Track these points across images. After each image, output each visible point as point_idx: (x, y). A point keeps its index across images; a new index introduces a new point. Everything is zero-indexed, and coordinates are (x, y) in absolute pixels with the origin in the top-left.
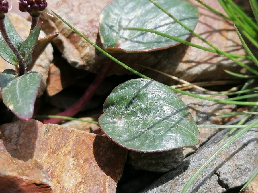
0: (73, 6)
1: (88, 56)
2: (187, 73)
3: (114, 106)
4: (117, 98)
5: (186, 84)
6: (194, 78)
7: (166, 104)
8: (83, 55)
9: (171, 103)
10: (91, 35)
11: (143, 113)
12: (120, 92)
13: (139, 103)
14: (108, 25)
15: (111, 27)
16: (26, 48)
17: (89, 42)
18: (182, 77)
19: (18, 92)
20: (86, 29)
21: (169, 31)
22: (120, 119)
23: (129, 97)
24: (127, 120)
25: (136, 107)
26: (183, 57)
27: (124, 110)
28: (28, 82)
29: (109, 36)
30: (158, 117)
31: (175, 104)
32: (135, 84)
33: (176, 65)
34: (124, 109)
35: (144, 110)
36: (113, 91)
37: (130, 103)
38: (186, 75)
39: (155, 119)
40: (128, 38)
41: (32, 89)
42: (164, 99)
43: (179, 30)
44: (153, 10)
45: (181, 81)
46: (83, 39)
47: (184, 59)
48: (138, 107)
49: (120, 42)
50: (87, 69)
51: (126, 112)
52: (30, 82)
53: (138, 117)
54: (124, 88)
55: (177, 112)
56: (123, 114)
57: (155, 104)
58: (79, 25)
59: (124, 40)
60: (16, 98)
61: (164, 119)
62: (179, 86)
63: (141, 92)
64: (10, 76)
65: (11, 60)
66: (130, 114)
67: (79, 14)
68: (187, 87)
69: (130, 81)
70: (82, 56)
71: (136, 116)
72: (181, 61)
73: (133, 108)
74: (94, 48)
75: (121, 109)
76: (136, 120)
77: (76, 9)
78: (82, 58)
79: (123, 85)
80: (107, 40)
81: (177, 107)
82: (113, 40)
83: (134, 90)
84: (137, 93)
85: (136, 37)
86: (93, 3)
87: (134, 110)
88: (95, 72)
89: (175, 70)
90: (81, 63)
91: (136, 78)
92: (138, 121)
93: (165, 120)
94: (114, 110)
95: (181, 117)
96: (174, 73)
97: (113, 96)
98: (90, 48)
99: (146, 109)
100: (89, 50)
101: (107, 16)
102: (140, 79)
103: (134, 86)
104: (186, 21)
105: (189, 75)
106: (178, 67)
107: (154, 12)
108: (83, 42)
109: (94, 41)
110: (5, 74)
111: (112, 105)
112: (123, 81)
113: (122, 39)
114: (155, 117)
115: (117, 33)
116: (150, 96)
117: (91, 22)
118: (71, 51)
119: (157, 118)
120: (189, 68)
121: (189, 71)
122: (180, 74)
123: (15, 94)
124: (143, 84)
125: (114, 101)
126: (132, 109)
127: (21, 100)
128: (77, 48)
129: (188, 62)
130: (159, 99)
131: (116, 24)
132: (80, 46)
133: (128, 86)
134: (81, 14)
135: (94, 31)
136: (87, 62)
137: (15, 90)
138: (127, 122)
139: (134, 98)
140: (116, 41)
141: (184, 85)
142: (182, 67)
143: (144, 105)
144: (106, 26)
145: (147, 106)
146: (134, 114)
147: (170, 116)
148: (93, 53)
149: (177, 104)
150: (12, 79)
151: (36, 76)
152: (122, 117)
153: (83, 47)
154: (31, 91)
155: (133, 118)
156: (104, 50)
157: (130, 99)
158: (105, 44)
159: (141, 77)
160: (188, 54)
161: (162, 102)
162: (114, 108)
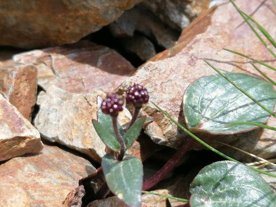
0: (156, 85)
1: (170, 133)
2: (265, 151)
3: (201, 186)
4: (204, 179)
5: (263, 161)
6: (271, 156)
7: (253, 187)
8: (165, 132)
9: (258, 187)
10: (173, 113)
11: (232, 195)
12: (207, 173)
13: (227, 186)
14: (190, 106)
15: (194, 107)
16: (129, 137)
17: (172, 120)
18: (260, 155)
19: (124, 180)
20: (169, 107)
21: (250, 111)
22: (207, 199)
23: (217, 179)
24: (215, 202)
25: (224, 189)
26: (261, 135)
27: (211, 192)
28: (132, 170)
29: (192, 116)
30: (247, 200)
31: (262, 188)
32: (221, 166)
33: (255, 144)
34: (212, 190)
35: (232, 193)
36: (200, 172)
37: (217, 185)
38: (264, 153)
39: (245, 202)
40: (209, 117)
41: (137, 178)
42: (251, 183)
43: (259, 111)
44: (232, 90)
45: (259, 158)
46: (166, 117)
47: (262, 137)
48: (225, 189)
49: (202, 121)
50: (169, 145)
51: (213, 193)
52: (133, 169)
53: (226, 200)
54: (211, 170)
55: (265, 196)
56: (210, 195)
57: (243, 187)
58: (162, 104)
59: (206, 120)
60: (124, 187)
61: (254, 203)
62: (257, 163)
63: (228, 175)
64: (111, 162)
65: (114, 146)
66: (217, 196)
67: (162, 93)
68: (264, 163)
69: (216, 163)
70: (164, 134)
71: (224, 198)
72: (259, 140)
73: (221, 190)
74: (177, 127)
75: (208, 190)
76: (224, 202)
77: (158, 88)
78: (164, 135)
79: (209, 166)
80: (191, 120)
81: (264, 190)
82: (196, 119)
83: (221, 172)
84: (224, 175)
85: (218, 117)
86: (174, 82)
87: (221, 192)
88: (175, 148)
89: (253, 148)
90: (163, 139)
91: (223, 160)
92: (227, 203)
93: (255, 205)
94: (201, 191)
95: (269, 201)
96: (252, 151)
97: (200, 177)
98: (173, 126)
99: (234, 191)
100: (172, 128)
101: (190, 97)
102: (226, 162)
103: (220, 168)
104: (265, 102)
105: (267, 153)
106: (256, 145)
107: (233, 93)
108: (166, 120)
109: (176, 119)
110: (107, 159)
111: (199, 185)
112: (210, 163)
113: (204, 119)
114: (244, 201)
115: (199, 113)
116: (237, 179)
117: (173, 100)
118: (154, 128)
119: (246, 202)
120: (268, 146)
121: (267, 149)
122: (258, 152)
123: (122, 183)
124: (230, 166)
125: (201, 182)
126: (219, 191)
127: (129, 189)
128: (160, 126)
129: (266, 140)
130: (247, 182)
131: (199, 104)
132: (163, 123)
133: (215, 167)
134: (164, 92)
135: (177, 110)
136: (169, 139)
137: (120, 179)
138: (215, 204)
139: (221, 181)
140: (199, 121)
141: (261, 162)
142: (261, 145)
143: (232, 188)
144: (189, 107)
145: (234, 189)
146: (222, 196)
147: (259, 200)
148: (175, 130)
149: (264, 188)
150: (114, 165)
151: (137, 163)
152: (209, 198)
153: (166, 125)
154: (137, 180)
155: (221, 200)
156: (188, 130)
157: (217, 181)
158: (189, 124)
159: (227, 160)
160: (266, 133)
161: (250, 186)
162: (201, 188)
